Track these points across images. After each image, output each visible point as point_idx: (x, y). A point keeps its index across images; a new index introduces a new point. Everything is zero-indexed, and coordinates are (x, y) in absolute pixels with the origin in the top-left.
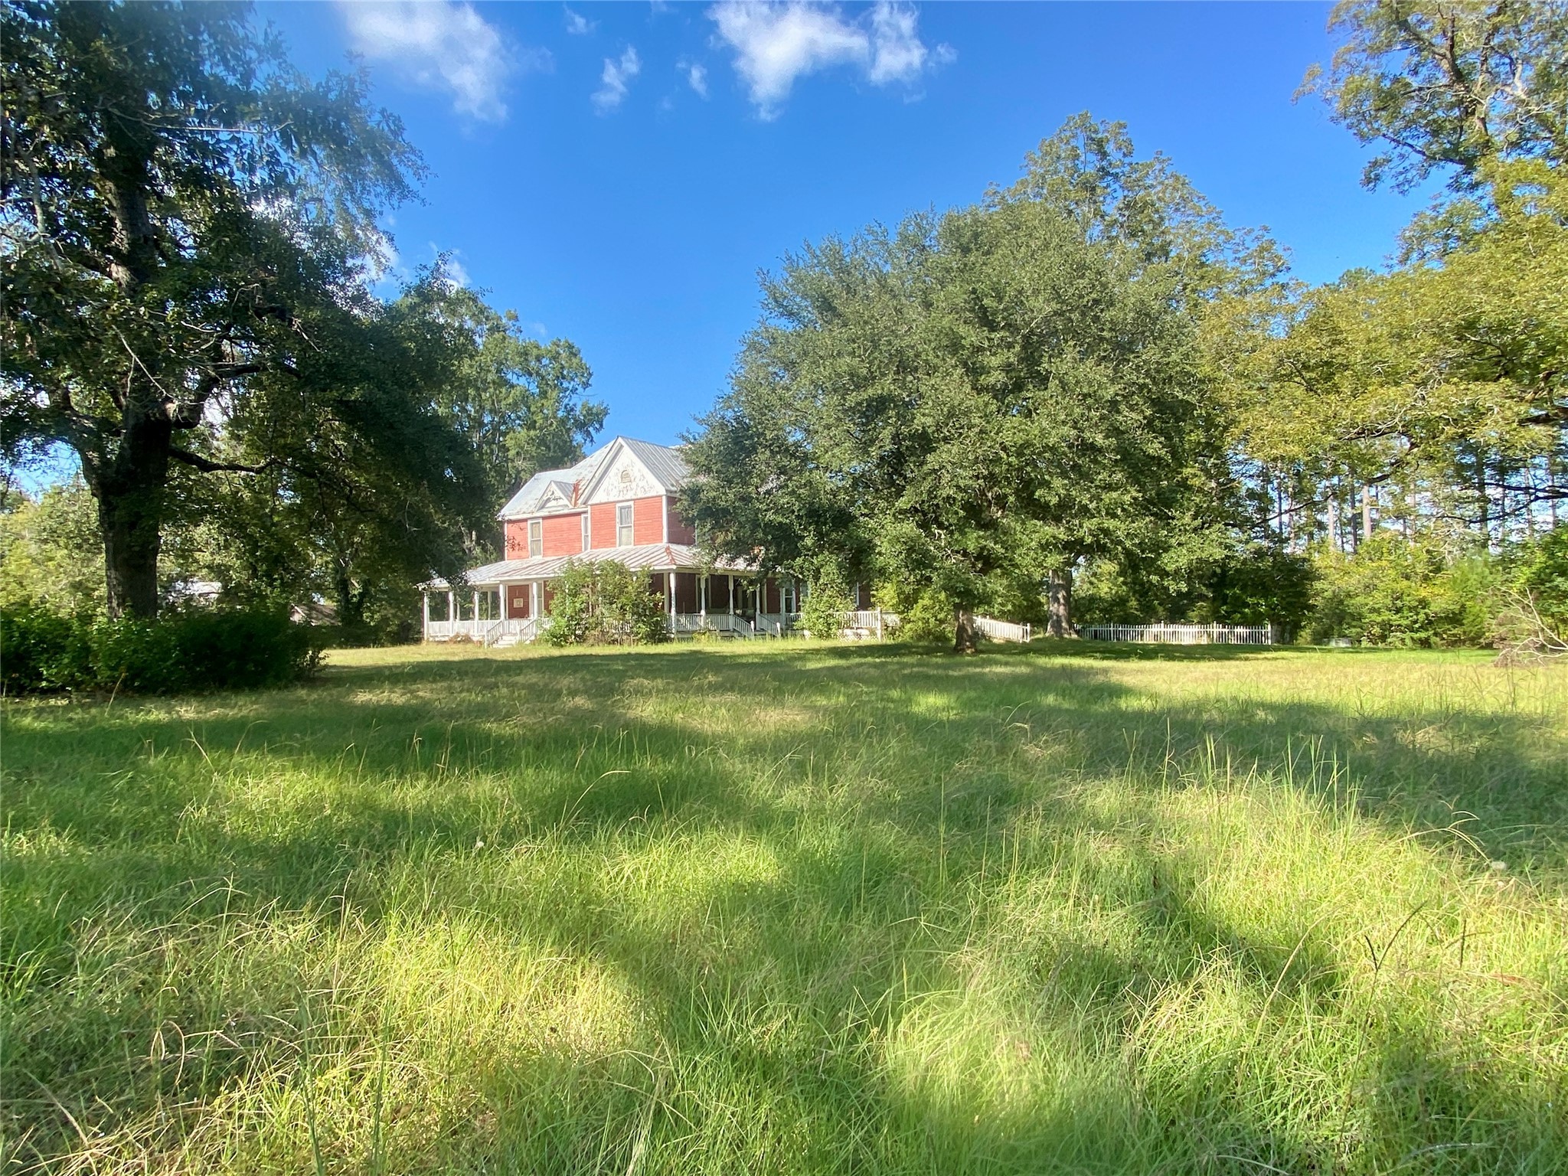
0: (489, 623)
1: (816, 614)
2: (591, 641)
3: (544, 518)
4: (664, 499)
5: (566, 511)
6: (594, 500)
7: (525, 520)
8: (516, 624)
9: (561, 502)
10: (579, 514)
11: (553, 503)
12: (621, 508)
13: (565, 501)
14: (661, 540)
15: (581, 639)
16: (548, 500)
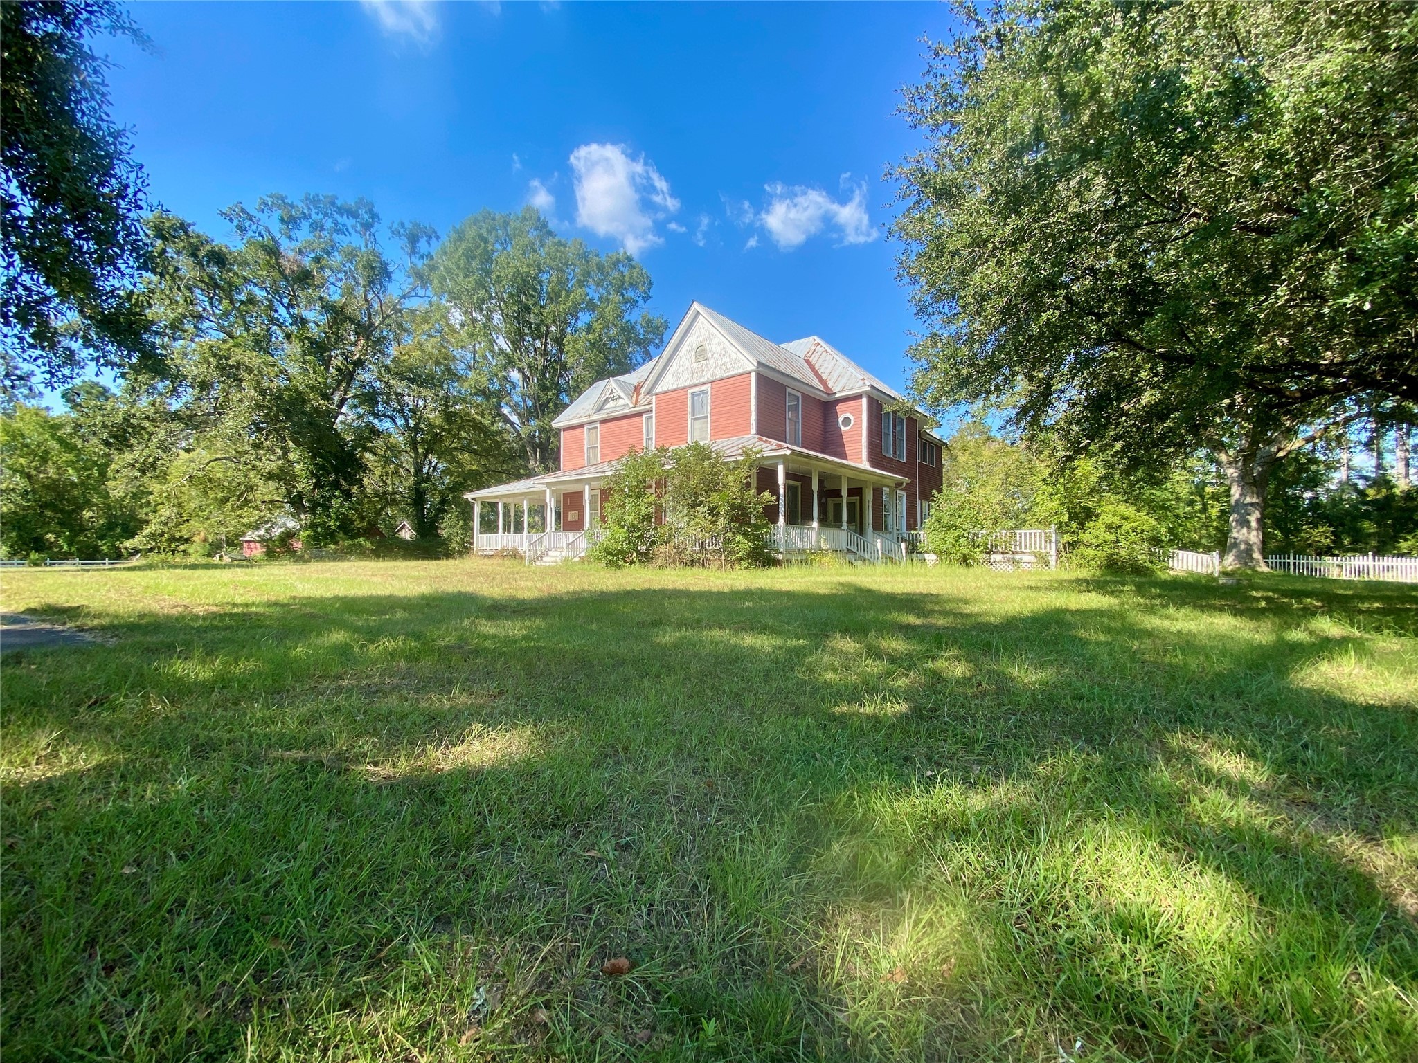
0: (535, 536)
1: (953, 534)
2: (660, 562)
3: (602, 422)
4: (753, 375)
5: (625, 411)
6: (658, 390)
7: (581, 426)
8: (564, 538)
9: (621, 402)
10: (640, 414)
11: (611, 404)
12: (694, 395)
13: (627, 401)
14: (748, 432)
15: (646, 557)
16: (606, 401)
